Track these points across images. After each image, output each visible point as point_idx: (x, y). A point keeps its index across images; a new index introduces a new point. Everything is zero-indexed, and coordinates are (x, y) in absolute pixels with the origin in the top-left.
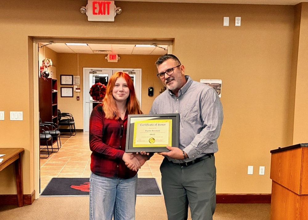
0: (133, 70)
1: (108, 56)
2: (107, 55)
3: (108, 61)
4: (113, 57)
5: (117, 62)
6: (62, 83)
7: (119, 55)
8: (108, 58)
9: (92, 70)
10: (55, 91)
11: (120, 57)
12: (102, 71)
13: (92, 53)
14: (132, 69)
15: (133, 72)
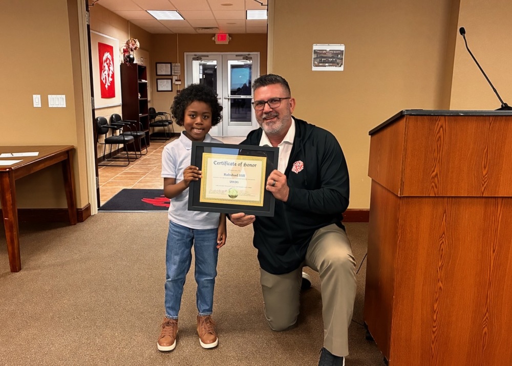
0: (249, 55)
1: (216, 36)
2: (214, 35)
3: (216, 43)
4: (223, 37)
5: (227, 43)
6: (158, 74)
7: (230, 35)
8: (215, 39)
9: (195, 55)
10: (143, 81)
11: (232, 37)
12: (208, 56)
13: (194, 32)
14: (247, 53)
15: (248, 56)
